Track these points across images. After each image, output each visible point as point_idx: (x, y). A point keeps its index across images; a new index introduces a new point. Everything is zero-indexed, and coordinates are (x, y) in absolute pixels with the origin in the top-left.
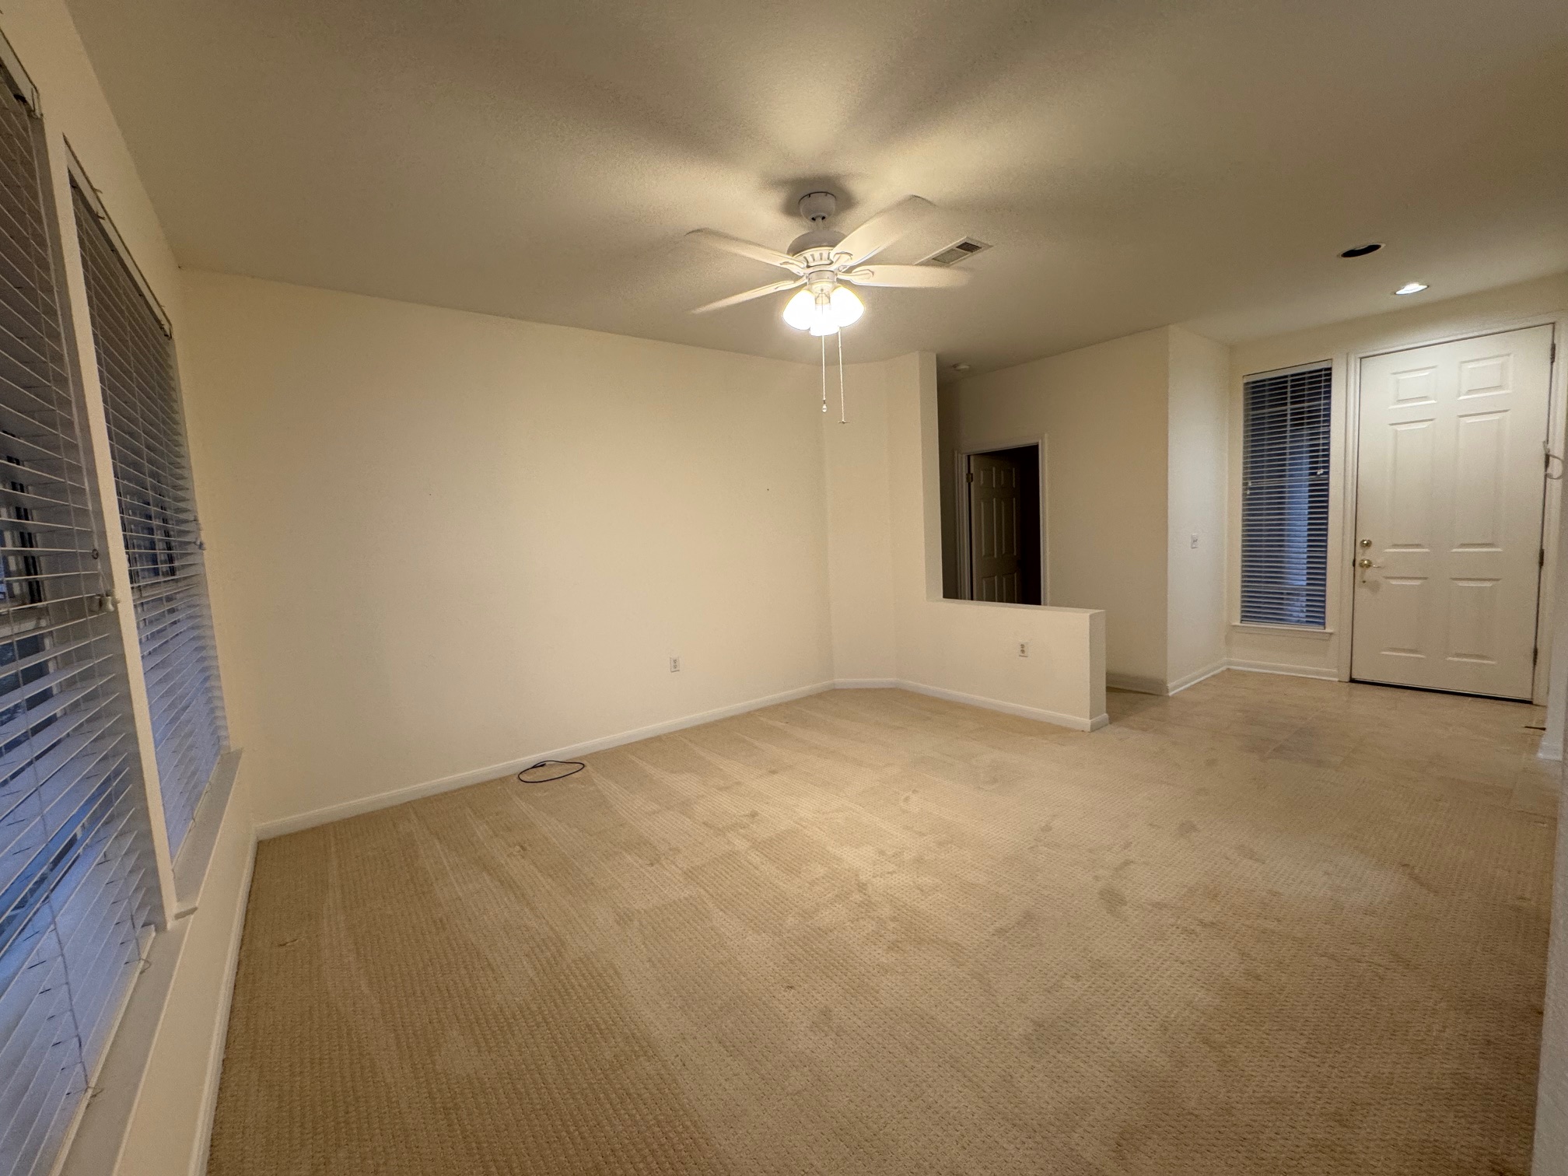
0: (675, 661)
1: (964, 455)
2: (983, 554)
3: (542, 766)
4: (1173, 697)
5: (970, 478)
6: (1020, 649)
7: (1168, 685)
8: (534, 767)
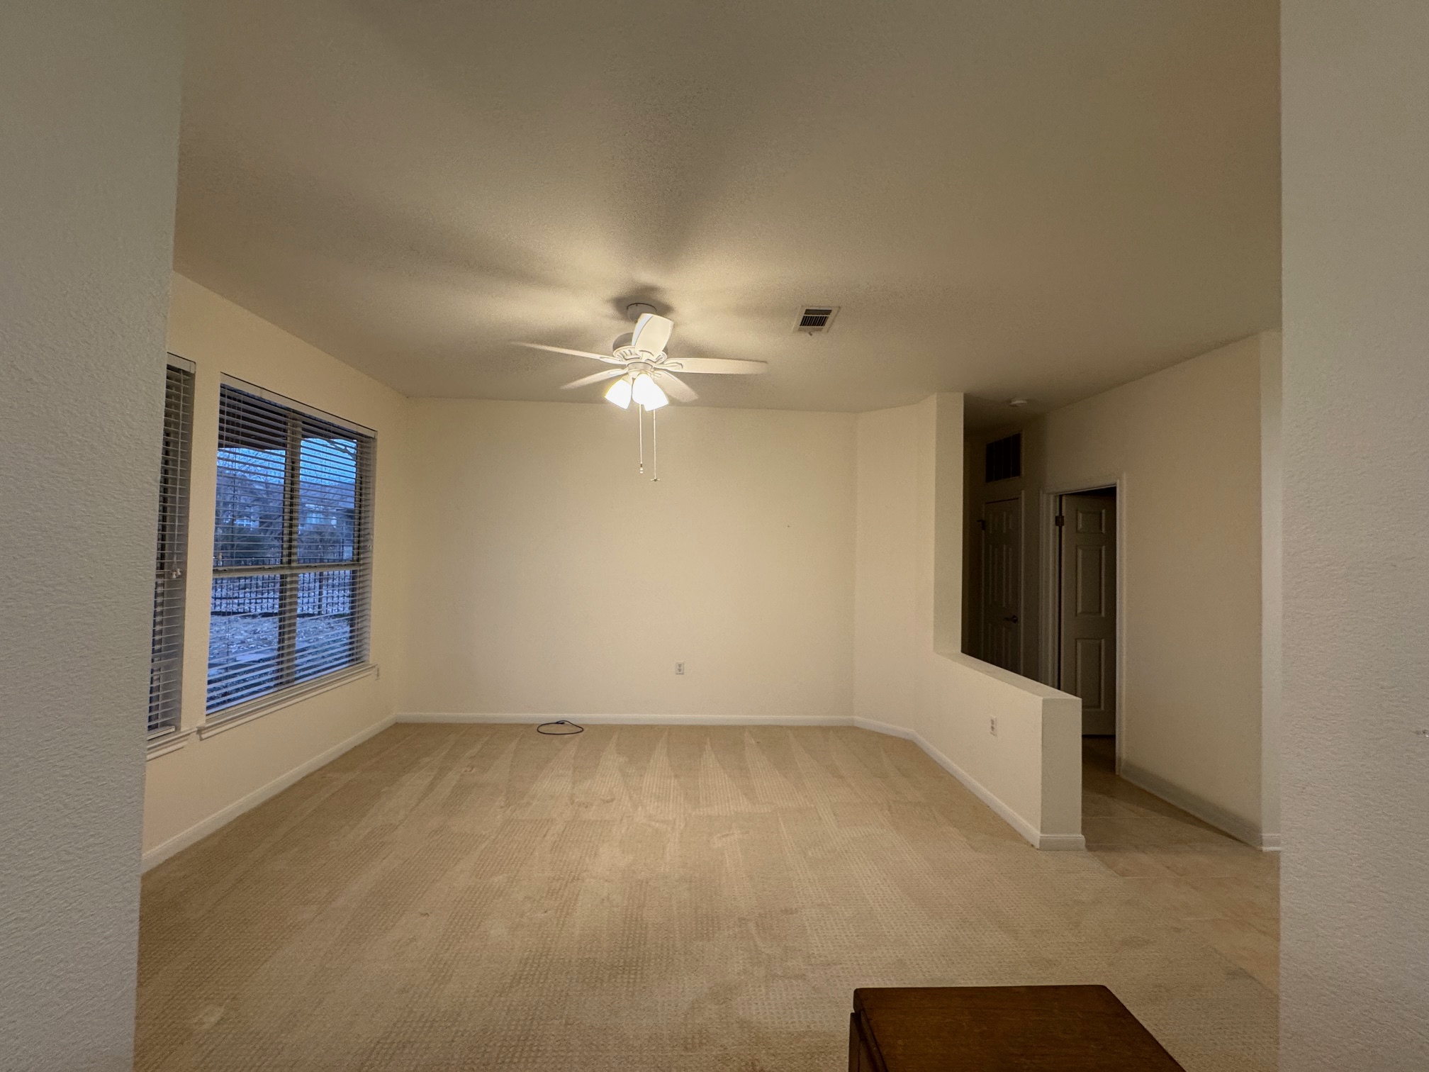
0: (680, 665)
1: (1052, 497)
2: (1080, 610)
3: (562, 723)
4: (1267, 853)
5: (1059, 521)
6: (990, 725)
7: (1263, 835)
8: (557, 723)
